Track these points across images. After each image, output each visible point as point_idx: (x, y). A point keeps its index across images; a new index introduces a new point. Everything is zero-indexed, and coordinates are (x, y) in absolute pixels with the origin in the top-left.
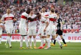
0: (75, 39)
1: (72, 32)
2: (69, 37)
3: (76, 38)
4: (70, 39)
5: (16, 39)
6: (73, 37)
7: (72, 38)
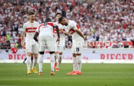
0: (112, 58)
1: (107, 47)
2: (101, 55)
3: (113, 56)
4: (104, 58)
5: (15, 58)
6: (108, 55)
7: (106, 56)
